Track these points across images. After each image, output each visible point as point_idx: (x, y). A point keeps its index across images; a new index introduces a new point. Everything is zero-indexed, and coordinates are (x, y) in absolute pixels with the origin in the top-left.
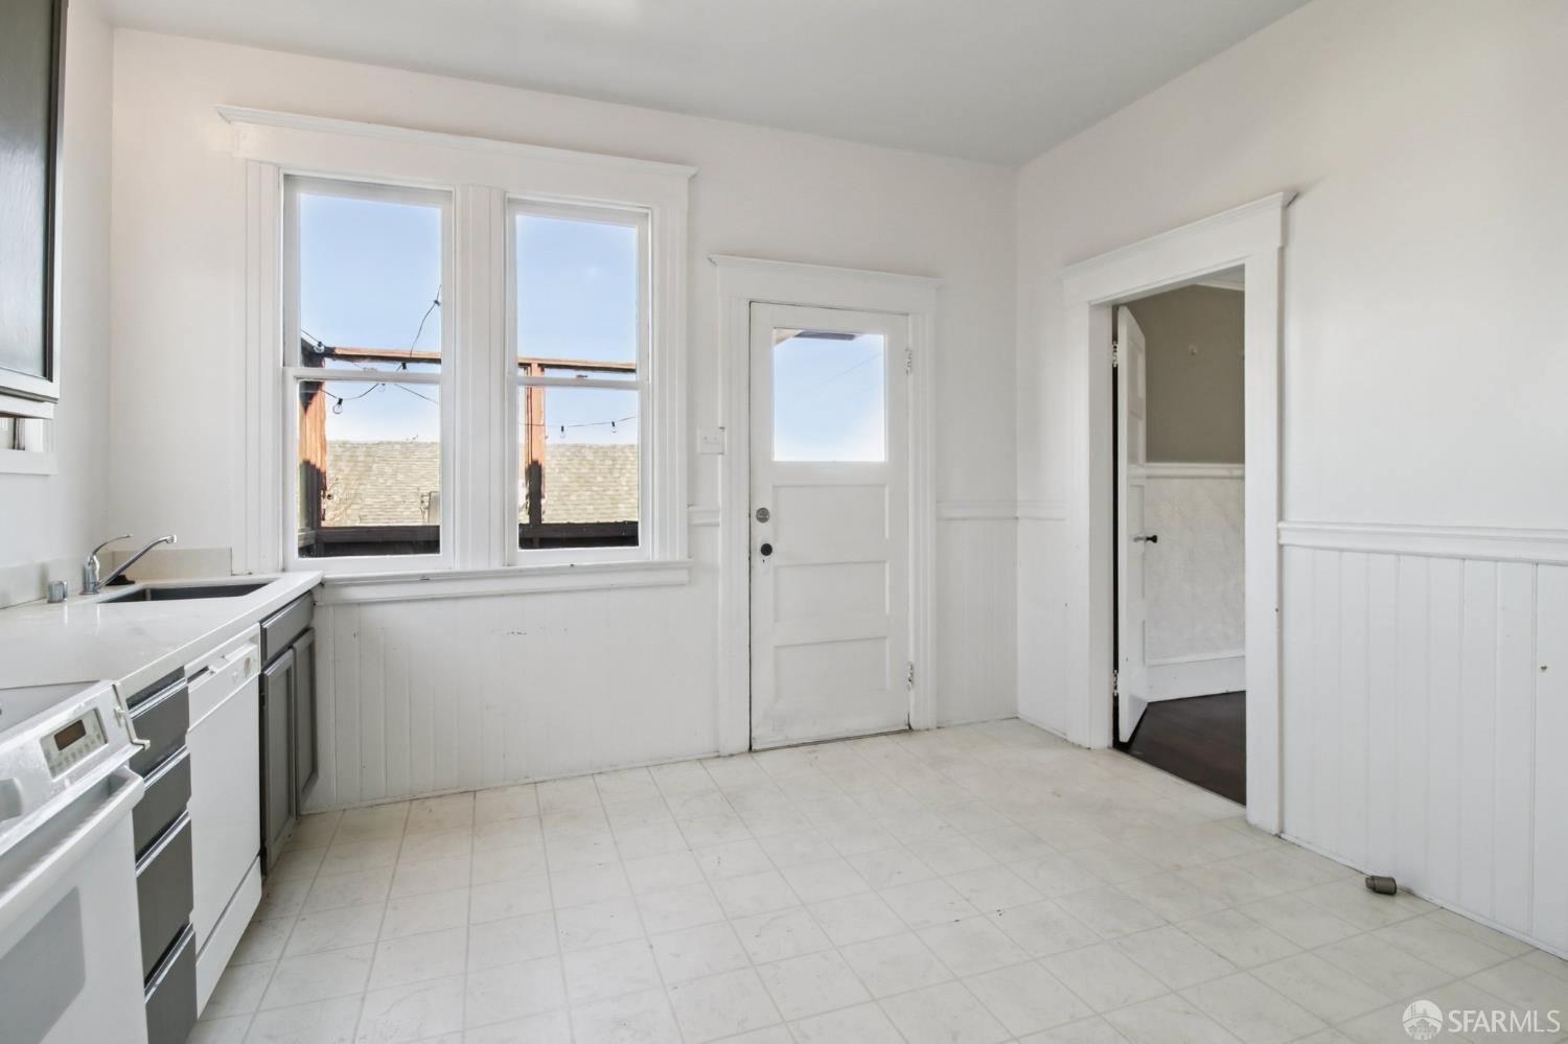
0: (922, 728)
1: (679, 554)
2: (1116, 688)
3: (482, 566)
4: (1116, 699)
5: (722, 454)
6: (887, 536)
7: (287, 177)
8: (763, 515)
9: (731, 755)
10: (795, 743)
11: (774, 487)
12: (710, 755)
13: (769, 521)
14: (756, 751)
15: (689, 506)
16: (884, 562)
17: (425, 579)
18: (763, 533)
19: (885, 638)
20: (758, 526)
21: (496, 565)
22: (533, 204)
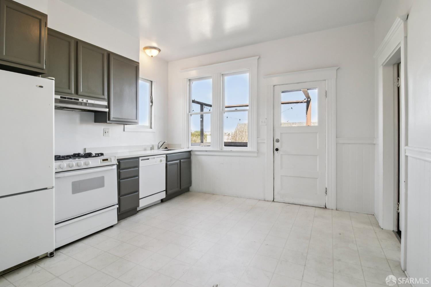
0: (330, 208)
1: (255, 150)
2: (398, 209)
3: (216, 149)
4: (398, 214)
5: (266, 125)
6: (318, 148)
7: (189, 80)
8: (278, 141)
9: (268, 201)
10: (286, 202)
11: (281, 133)
12: (262, 199)
13: (279, 142)
14: (275, 202)
15: (257, 138)
16: (317, 155)
17: (206, 151)
18: (277, 145)
19: (317, 178)
20: (276, 143)
21: (219, 149)
22: (227, 74)
